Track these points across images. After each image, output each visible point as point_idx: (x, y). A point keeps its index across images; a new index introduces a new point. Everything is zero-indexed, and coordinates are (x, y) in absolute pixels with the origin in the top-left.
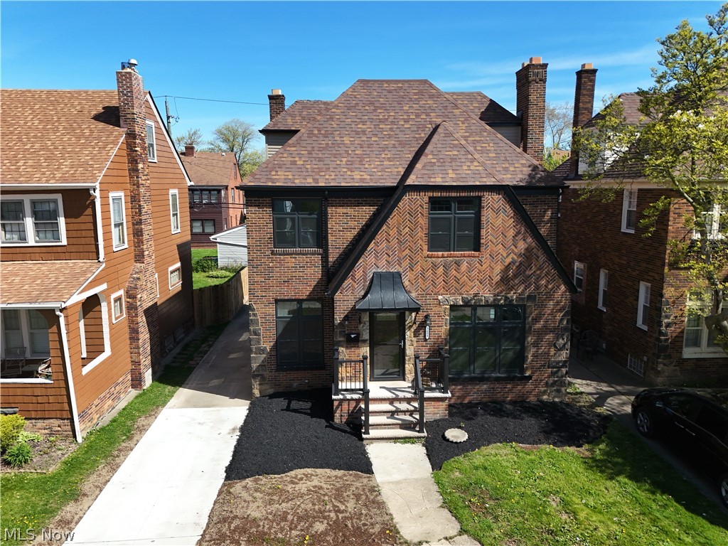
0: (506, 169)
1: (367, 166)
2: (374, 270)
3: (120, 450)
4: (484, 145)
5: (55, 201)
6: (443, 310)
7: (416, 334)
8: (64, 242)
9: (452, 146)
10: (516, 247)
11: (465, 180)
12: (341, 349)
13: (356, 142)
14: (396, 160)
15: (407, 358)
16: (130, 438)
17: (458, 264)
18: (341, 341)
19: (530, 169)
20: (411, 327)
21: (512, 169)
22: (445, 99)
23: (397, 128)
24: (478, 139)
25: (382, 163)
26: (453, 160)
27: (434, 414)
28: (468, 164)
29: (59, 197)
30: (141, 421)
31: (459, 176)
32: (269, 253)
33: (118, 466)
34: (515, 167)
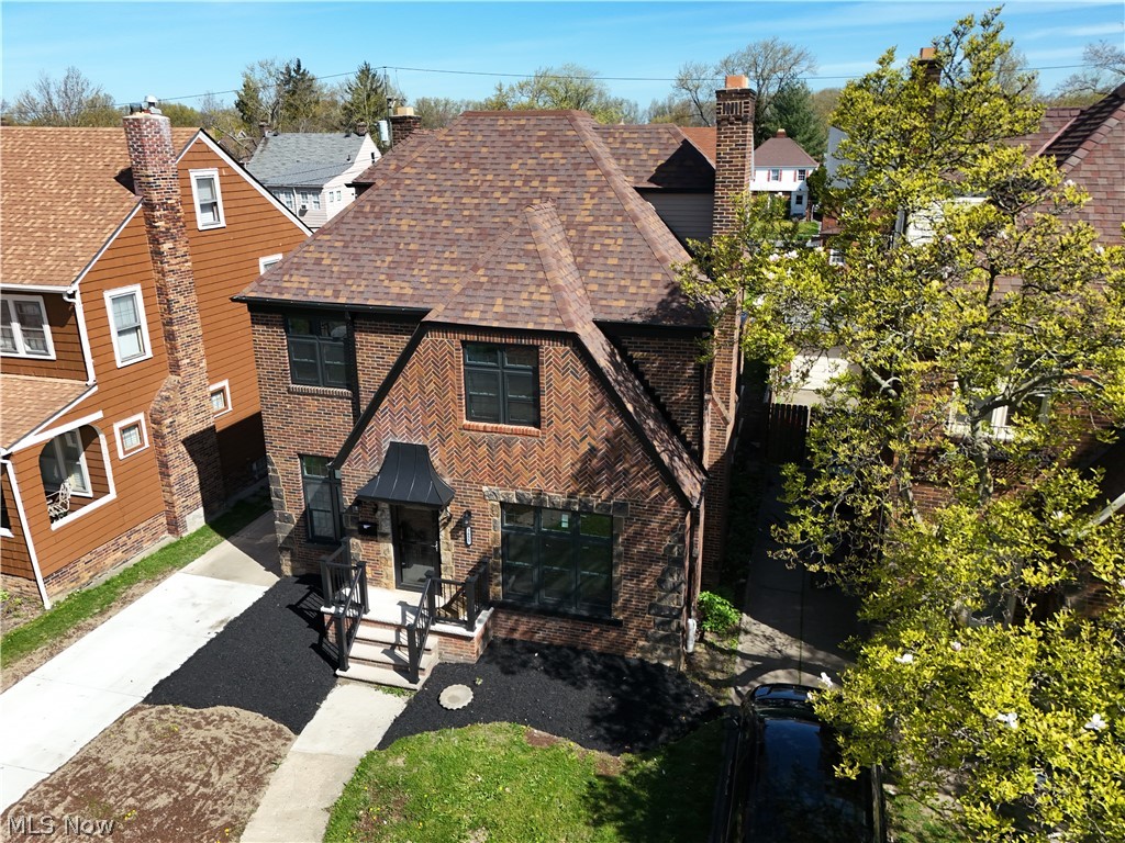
0: (622, 290)
1: (415, 272)
2: (391, 440)
3: (79, 629)
4: (607, 241)
5: (37, 304)
6: (489, 507)
7: (454, 535)
8: (53, 356)
9: (522, 253)
10: (595, 429)
11: (514, 318)
12: (353, 541)
13: (417, 229)
14: (462, 263)
15: (442, 566)
16: (102, 613)
17: (509, 444)
18: (353, 530)
19: (667, 291)
20: (445, 525)
21: (632, 290)
22: (582, 149)
23: (487, 204)
24: (604, 228)
25: (440, 268)
26: (513, 279)
27: (456, 654)
28: (532, 289)
29: (40, 299)
30: (135, 590)
31: (508, 310)
32: (284, 390)
33: (60, 650)
34: (639, 287)
